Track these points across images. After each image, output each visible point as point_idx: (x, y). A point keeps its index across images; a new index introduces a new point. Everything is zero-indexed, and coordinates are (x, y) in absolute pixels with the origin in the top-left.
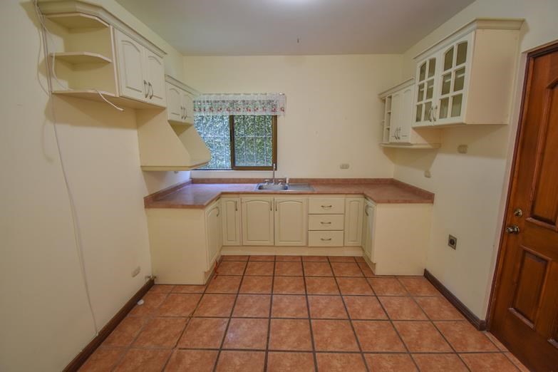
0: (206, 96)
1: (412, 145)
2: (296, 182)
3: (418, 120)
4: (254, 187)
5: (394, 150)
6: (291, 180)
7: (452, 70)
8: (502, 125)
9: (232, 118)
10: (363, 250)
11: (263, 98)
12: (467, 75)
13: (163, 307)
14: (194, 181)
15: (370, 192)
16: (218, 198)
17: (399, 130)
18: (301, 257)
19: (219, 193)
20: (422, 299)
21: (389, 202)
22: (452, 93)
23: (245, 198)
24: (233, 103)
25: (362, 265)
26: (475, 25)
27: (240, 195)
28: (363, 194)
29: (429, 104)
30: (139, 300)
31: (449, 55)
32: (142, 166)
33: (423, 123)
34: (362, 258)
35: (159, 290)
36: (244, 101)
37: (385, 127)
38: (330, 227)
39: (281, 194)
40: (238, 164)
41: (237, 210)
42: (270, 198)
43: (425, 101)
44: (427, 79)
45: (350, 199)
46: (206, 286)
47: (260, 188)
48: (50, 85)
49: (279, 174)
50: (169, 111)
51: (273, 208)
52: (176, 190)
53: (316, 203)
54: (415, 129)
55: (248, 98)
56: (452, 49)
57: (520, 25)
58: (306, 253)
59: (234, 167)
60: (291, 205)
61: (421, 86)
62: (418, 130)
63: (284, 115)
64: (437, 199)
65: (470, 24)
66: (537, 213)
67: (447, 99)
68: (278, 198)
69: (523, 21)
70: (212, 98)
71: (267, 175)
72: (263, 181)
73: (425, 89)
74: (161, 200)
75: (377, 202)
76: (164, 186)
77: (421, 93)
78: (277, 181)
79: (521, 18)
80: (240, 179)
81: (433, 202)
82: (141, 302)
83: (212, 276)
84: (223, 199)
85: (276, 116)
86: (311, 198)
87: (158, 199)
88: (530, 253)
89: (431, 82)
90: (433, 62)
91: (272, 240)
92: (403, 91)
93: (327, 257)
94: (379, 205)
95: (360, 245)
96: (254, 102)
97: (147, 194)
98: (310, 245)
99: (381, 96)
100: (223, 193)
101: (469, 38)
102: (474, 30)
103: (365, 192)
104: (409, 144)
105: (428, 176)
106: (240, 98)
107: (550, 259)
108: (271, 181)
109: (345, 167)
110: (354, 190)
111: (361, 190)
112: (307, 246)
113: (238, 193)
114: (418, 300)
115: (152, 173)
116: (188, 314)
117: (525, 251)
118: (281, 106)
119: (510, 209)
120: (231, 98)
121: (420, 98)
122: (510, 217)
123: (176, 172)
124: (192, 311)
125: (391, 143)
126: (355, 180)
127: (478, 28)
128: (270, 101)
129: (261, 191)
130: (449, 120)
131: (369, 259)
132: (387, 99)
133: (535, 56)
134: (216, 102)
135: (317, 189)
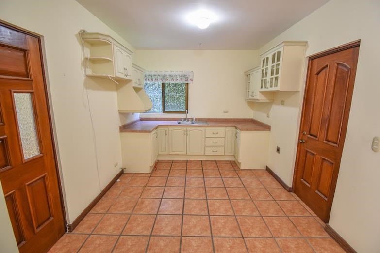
0: (149, 72)
1: (259, 100)
2: (199, 120)
3: (262, 87)
4: (176, 123)
5: (252, 103)
6: (196, 119)
7: (275, 64)
8: (297, 92)
9: (163, 84)
10: (235, 157)
11: (181, 73)
12: (280, 67)
13: (130, 182)
14: (142, 119)
15: (238, 126)
16: (157, 128)
17: (253, 92)
18: (202, 161)
19: (157, 125)
20: (263, 179)
21: (247, 130)
22: (275, 76)
23: (171, 128)
24: (164, 76)
25: (234, 165)
26: (283, 44)
27: (169, 127)
28: (235, 126)
29: (266, 80)
30: (117, 179)
31: (274, 56)
32: (119, 111)
33: (264, 89)
34: (234, 161)
35: (126, 175)
36: (170, 75)
37: (248, 90)
38: (217, 144)
39: (190, 126)
40: (166, 110)
41: (166, 135)
42: (185, 128)
43: (264, 78)
44: (265, 67)
45: (228, 129)
46: (151, 173)
47: (179, 123)
48: (85, 72)
49: (189, 116)
50: (133, 82)
51: (186, 134)
52: (133, 123)
53: (209, 131)
54: (260, 92)
55: (172, 73)
56: (275, 54)
57: (305, 44)
58: (204, 159)
59: (164, 112)
60: (196, 132)
61: (263, 70)
62: (262, 92)
63: (193, 83)
64: (272, 128)
65: (281, 43)
66: (312, 132)
67: (273, 78)
68: (189, 128)
69: (307, 42)
70: (153, 73)
71: (183, 116)
72: (181, 119)
73: (264, 72)
74: (128, 128)
75: (242, 130)
76: (128, 121)
77: (263, 73)
78: (188, 120)
79: (305, 40)
80: (167, 119)
81: (270, 130)
82: (119, 180)
83: (154, 169)
84: (159, 129)
85: (188, 84)
86: (207, 128)
87: (126, 128)
88: (309, 152)
89: (267, 69)
90: (268, 58)
91: (186, 151)
92: (256, 71)
93: (216, 161)
94: (242, 132)
95: (233, 154)
96: (176, 75)
97: (121, 125)
98: (206, 154)
99: (246, 73)
100: (159, 126)
101: (281, 50)
102: (284, 46)
103: (236, 126)
104: (257, 100)
105: (268, 117)
106: (168, 73)
107: (315, 153)
108: (185, 119)
109: (226, 112)
110: (230, 124)
111: (234, 125)
112: (204, 155)
113: (167, 126)
114: (261, 180)
115: (123, 114)
116: (143, 185)
117: (307, 151)
118: (191, 78)
119: (301, 132)
120: (163, 73)
121: (262, 77)
122: (301, 135)
123: (133, 114)
124: (145, 184)
125: (250, 99)
126: (231, 119)
127: (285, 45)
128: (185, 75)
129: (179, 125)
130: (273, 89)
131: (238, 161)
132: (248, 75)
133: (312, 59)
134: (154, 75)
135: (210, 124)
